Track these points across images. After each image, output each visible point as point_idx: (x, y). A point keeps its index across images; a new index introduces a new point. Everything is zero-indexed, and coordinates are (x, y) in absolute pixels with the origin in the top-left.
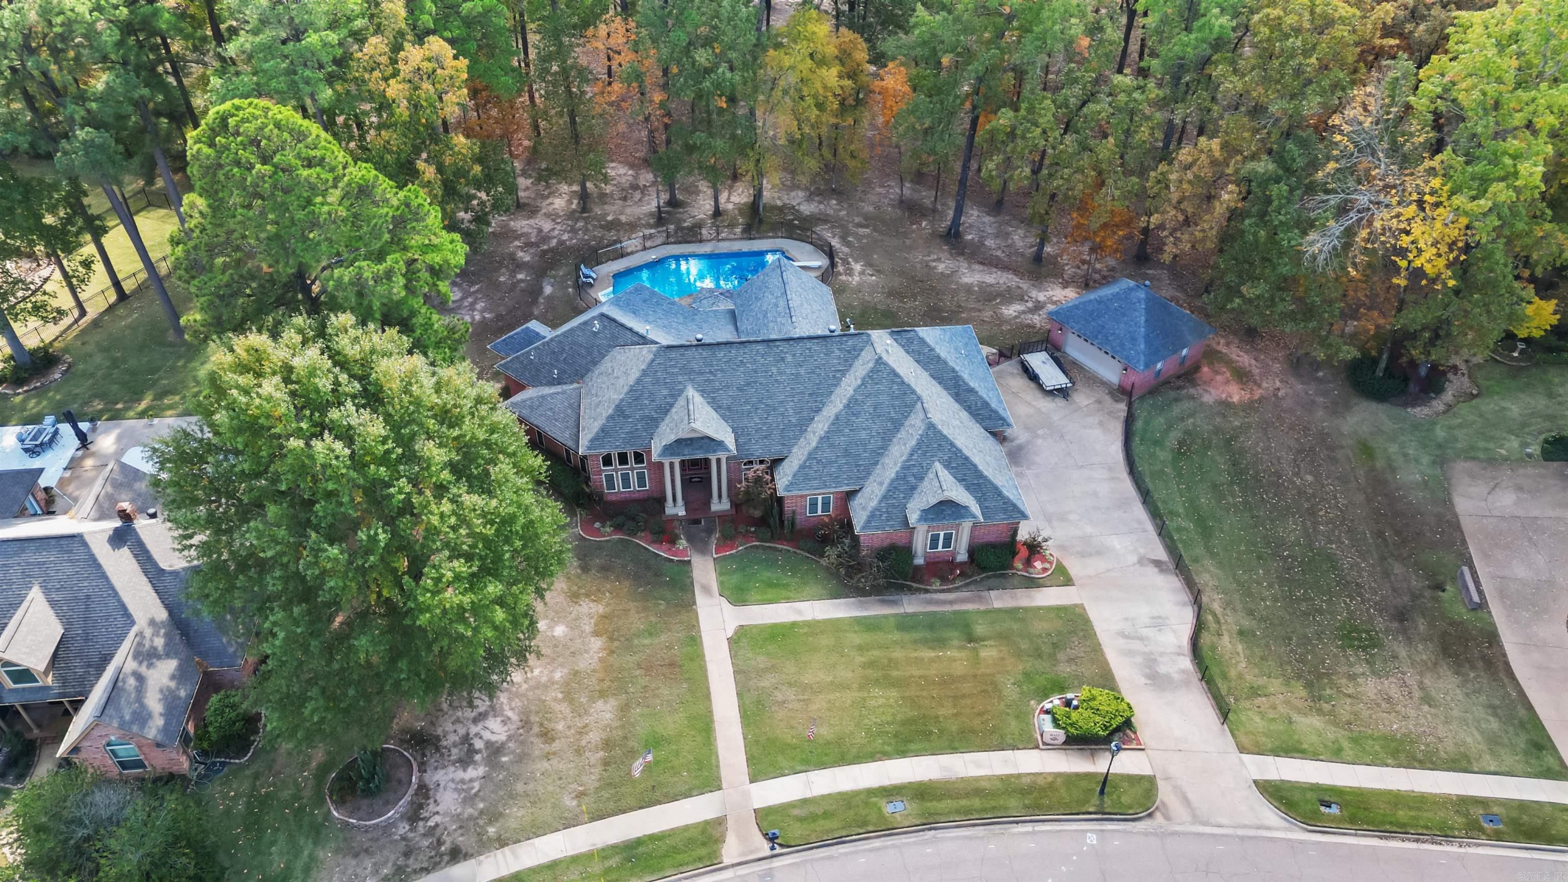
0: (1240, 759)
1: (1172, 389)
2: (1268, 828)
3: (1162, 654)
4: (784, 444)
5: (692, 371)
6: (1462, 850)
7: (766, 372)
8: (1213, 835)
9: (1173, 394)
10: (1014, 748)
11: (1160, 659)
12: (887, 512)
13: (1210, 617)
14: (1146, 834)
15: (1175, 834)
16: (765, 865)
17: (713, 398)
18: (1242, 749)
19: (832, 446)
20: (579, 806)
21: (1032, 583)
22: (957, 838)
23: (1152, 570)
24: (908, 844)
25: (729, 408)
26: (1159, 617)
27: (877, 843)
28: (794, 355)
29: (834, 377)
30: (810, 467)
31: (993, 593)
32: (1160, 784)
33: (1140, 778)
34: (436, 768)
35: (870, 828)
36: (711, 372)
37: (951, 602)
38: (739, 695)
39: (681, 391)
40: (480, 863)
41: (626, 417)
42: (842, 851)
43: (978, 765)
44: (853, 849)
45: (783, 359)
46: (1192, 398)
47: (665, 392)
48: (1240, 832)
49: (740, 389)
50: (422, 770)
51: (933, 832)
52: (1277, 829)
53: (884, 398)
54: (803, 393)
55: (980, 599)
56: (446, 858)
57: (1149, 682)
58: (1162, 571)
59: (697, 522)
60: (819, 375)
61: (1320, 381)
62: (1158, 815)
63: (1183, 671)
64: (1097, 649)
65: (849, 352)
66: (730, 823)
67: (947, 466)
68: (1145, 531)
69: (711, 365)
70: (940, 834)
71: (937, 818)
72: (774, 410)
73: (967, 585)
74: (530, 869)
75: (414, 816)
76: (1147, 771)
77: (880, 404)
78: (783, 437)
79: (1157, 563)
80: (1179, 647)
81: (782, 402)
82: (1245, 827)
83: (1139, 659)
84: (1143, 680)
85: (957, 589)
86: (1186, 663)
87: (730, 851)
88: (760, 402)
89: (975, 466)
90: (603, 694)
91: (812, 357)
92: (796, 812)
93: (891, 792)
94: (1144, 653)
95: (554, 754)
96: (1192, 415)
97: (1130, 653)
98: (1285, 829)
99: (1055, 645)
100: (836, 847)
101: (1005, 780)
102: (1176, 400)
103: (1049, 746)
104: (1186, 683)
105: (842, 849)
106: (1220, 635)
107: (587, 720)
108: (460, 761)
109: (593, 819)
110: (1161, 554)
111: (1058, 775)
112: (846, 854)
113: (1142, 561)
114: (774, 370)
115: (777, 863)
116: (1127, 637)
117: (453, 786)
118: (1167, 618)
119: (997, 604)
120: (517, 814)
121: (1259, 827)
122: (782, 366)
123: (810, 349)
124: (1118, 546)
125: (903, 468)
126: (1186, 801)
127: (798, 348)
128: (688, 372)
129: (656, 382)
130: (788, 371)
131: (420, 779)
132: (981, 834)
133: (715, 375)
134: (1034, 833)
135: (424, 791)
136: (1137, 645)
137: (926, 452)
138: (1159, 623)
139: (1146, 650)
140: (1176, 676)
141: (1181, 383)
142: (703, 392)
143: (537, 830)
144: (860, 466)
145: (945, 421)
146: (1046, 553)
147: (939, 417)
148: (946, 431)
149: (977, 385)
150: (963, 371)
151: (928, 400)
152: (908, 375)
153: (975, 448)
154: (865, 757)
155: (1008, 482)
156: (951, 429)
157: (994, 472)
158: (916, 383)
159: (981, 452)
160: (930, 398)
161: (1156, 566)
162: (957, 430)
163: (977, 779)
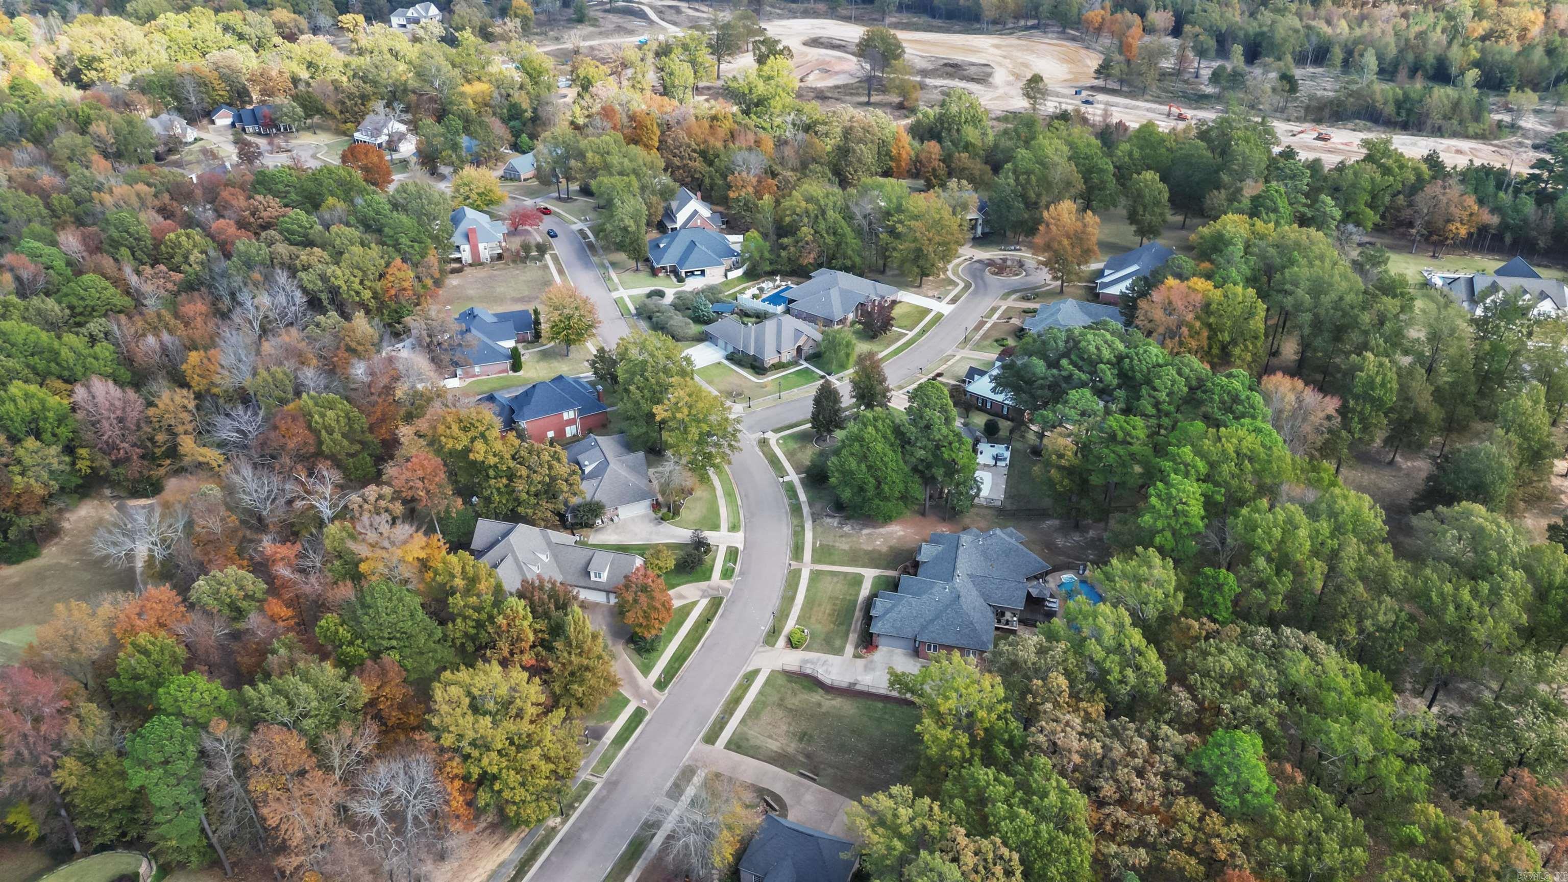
0: (769, 669)
2: (749, 665)
3: (816, 667)
6: (720, 705)
8: (751, 653)
11: (814, 666)
13: (832, 695)
14: (759, 639)
15: (756, 645)
18: (773, 672)
32: (771, 648)
33: (775, 644)
48: (750, 659)
52: (748, 667)
58: (851, 684)
62: (763, 645)
63: (805, 670)
64: (823, 652)
76: (777, 645)
80: (815, 673)
82: (751, 661)
83: (815, 661)
84: (807, 658)
86: (808, 672)
94: (818, 663)
97: (819, 659)
98: (747, 669)
104: (802, 668)
106: (825, 694)
111: (785, 625)
116: (826, 661)
118: (828, 675)
121: (750, 663)
124: (867, 675)
126: (764, 651)
136: (822, 663)
138: (828, 672)
140: (806, 667)
145: (912, 605)
146: (868, 655)
147: (913, 603)
148: (905, 602)
149: (938, 627)
150: (943, 621)
151: (921, 600)
152: (935, 595)
153: (902, 617)
154: (808, 590)
155: (888, 628)
156: (908, 607)
157: (891, 622)
158: (931, 598)
159: (901, 621)
160: (924, 603)
161: (853, 683)
162: (909, 611)
163: (791, 610)
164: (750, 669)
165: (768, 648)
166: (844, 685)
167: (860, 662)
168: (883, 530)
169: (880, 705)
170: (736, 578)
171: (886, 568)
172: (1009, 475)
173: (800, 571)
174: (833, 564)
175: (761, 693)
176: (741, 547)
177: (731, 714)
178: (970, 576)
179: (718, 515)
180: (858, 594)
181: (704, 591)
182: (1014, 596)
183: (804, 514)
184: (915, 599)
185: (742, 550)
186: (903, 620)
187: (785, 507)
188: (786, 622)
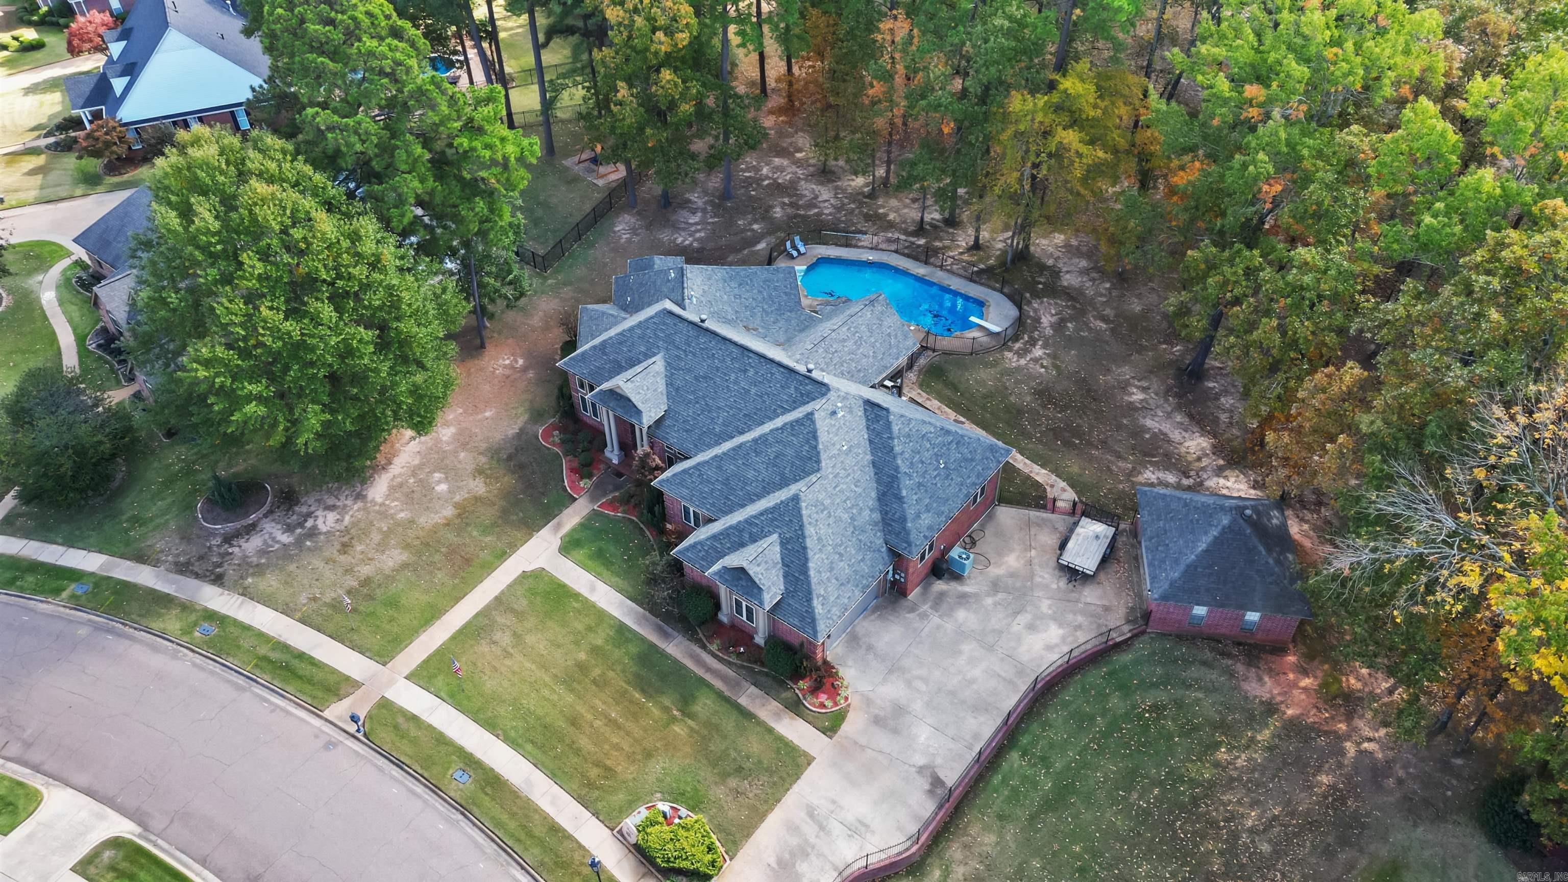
1: (1212, 650)
3: (820, 855)
4: (696, 446)
5: (673, 342)
7: (725, 374)
9: (1208, 655)
10: (596, 814)
11: (813, 857)
12: (707, 552)
16: (341, 737)
17: (672, 374)
19: (719, 468)
20: (304, 605)
21: (795, 707)
22: (471, 838)
23: (922, 784)
24: (436, 809)
25: (677, 390)
26: (867, 826)
27: (420, 789)
28: (757, 373)
29: (775, 410)
30: (691, 475)
31: (753, 689)
34: (273, 520)
35: (426, 775)
36: (685, 351)
37: (709, 669)
38: (477, 615)
39: (654, 354)
40: (222, 594)
41: (605, 354)
42: (394, 773)
43: (553, 803)
44: (401, 778)
45: (745, 371)
46: (1232, 675)
47: (643, 349)
49: (696, 378)
50: (265, 516)
51: (461, 817)
53: (790, 452)
54: (740, 410)
55: (735, 685)
56: (213, 577)
57: (774, 865)
58: (931, 792)
59: (620, 475)
60: (764, 402)
61: (1446, 767)
64: (771, 801)
65: (802, 395)
66: (359, 692)
67: (784, 543)
68: (968, 749)
69: (689, 346)
70: (464, 823)
71: (475, 810)
72: (709, 412)
73: (743, 667)
74: (235, 620)
75: (228, 539)
77: (784, 455)
78: (700, 439)
79: (937, 782)
81: (719, 408)
83: (794, 841)
84: (772, 861)
85: (729, 664)
87: (338, 710)
88: (703, 398)
89: (807, 560)
90: (407, 546)
91: (769, 382)
92: (400, 720)
93: (470, 762)
94: (806, 841)
95: (334, 562)
96: (1211, 690)
97: (793, 828)
99: (739, 770)
100: (394, 767)
101: (555, 829)
102: (1204, 663)
103: (622, 836)
105: (396, 772)
107: (377, 556)
108: (288, 525)
109: (303, 621)
110: (952, 775)
112: (392, 778)
113: (925, 769)
114: (733, 376)
115: (351, 743)
117: (267, 536)
118: (873, 832)
119: (743, 701)
120: (270, 582)
122: (741, 376)
123: (772, 374)
124: (922, 739)
125: (746, 521)
127: (764, 369)
128: (669, 340)
129: (642, 337)
130: (743, 384)
131: (259, 519)
132: (488, 851)
133: (686, 356)
135: (251, 529)
136: (810, 830)
137: (776, 519)
139: (812, 840)
141: (1235, 651)
142: (668, 364)
143: (267, 601)
144: (729, 500)
145: (823, 504)
146: (843, 693)
147: (821, 497)
148: (809, 512)
149: (915, 497)
150: (910, 476)
151: (826, 477)
152: (834, 445)
153: (835, 546)
154: (490, 725)
155: (838, 598)
156: (822, 516)
157: (828, 579)
158: (834, 456)
159: (841, 555)
160: (835, 477)
161: (932, 784)
162: (831, 521)
163: (538, 810)
169: (1015, 758)
171: (549, 516)
173: (385, 707)
176: (118, 828)
180: (603, 615)
182: (889, 335)
183: (158, 587)
184: (817, 486)
185: (138, 830)
186: (841, 549)
187: (71, 621)
188: (581, 847)
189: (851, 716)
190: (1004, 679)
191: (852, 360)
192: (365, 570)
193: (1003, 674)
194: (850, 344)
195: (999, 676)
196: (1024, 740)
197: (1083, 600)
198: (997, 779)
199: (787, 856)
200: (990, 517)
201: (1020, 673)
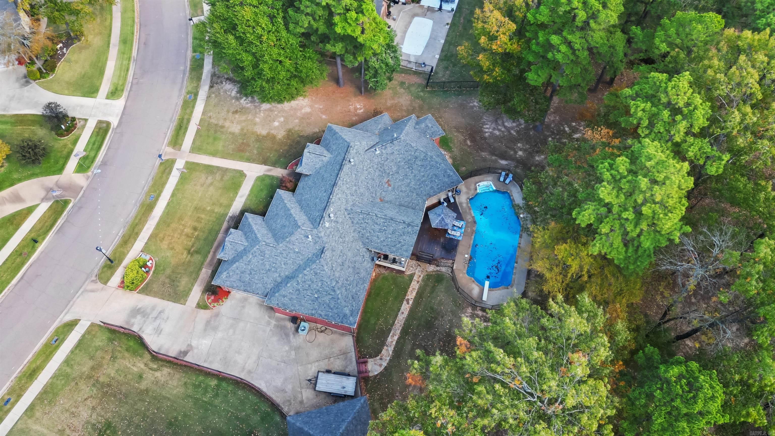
0: (89, 321)
2: (66, 314)
3: (145, 322)
5: (337, 157)
6: (10, 380)
7: (324, 185)
8: (77, 292)
10: (146, 243)
11: (144, 319)
13: (155, 366)
14: (93, 270)
15: (86, 280)
17: (324, 166)
18: (93, 325)
19: (282, 208)
20: (207, 116)
23: (183, 348)
25: (318, 172)
26: (160, 334)
27: (145, 189)
28: (324, 196)
29: (310, 213)
31: (210, 271)
32: (102, 285)
33: (108, 280)
37: (214, 253)
39: (331, 154)
42: (150, 178)
44: (148, 181)
47: (334, 148)
48: (72, 303)
51: (138, 206)
52: (64, 316)
55: (210, 264)
56: (211, 85)
57: (138, 308)
58: (181, 352)
60: (313, 207)
62: (95, 279)
63: (133, 325)
64: (163, 297)
66: (176, 151)
67: (244, 249)
68: (205, 361)
69: (336, 164)
74: (196, 102)
75: (228, 79)
76: (109, 284)
79: (185, 353)
80: (143, 332)
82: (72, 306)
83: (148, 311)
84: (140, 306)
86: (135, 329)
87: (169, 150)
89: (238, 261)
93: (157, 198)
94: (149, 315)
95: (228, 113)
97: (153, 308)
98: (62, 319)
99: (173, 281)
100: (152, 177)
101: (138, 235)
103: (139, 255)
104: (128, 322)
106: (146, 365)
107: (235, 123)
109: (201, 120)
110: (189, 358)
111: (128, 252)
112: (148, 179)
113: (190, 347)
116: (160, 313)
117: (233, 88)
118: (158, 336)
119: (204, 270)
120: (214, 101)
121: (69, 310)
123: (324, 203)
124: (204, 341)
126: (92, 291)
128: (338, 155)
129: (339, 144)
134: (117, 235)
136: (155, 314)
138: (158, 331)
139: (150, 316)
140: (133, 320)
142: (328, 162)
145: (265, 255)
146: (215, 304)
147: (267, 252)
148: (257, 251)
149: (291, 291)
150: (298, 284)
151: (277, 250)
152: (294, 245)
153: (252, 269)
154: (173, 195)
155: (234, 281)
156: (259, 257)
157: (237, 274)
158: (289, 248)
159: (251, 273)
160: (280, 253)
161: (184, 351)
162: (261, 262)
163: (143, 226)
164: (68, 318)
165: (99, 285)
166: (173, 353)
167: (204, 314)
168: (286, 105)
169: (213, 383)
170: (94, 170)
171: (274, 164)
172: (453, 25)
173: (173, 162)
174: (214, 154)
175: (67, 362)
176: (114, 122)
177: (19, 396)
178: (350, 212)
179: (102, 73)
180: (229, 206)
181: (50, 190)
182: (400, 242)
183: (203, 74)
184: (270, 248)
185: (115, 127)
186: (253, 273)
187: (185, 63)
188: (133, 245)
189: (207, 311)
190: (244, 366)
191: (370, 232)
192: (227, 124)
193: (247, 365)
194: (377, 228)
195: (246, 364)
196: (224, 384)
197: (303, 391)
198: (201, 378)
199: (142, 310)
200: (343, 335)
201: (250, 372)
